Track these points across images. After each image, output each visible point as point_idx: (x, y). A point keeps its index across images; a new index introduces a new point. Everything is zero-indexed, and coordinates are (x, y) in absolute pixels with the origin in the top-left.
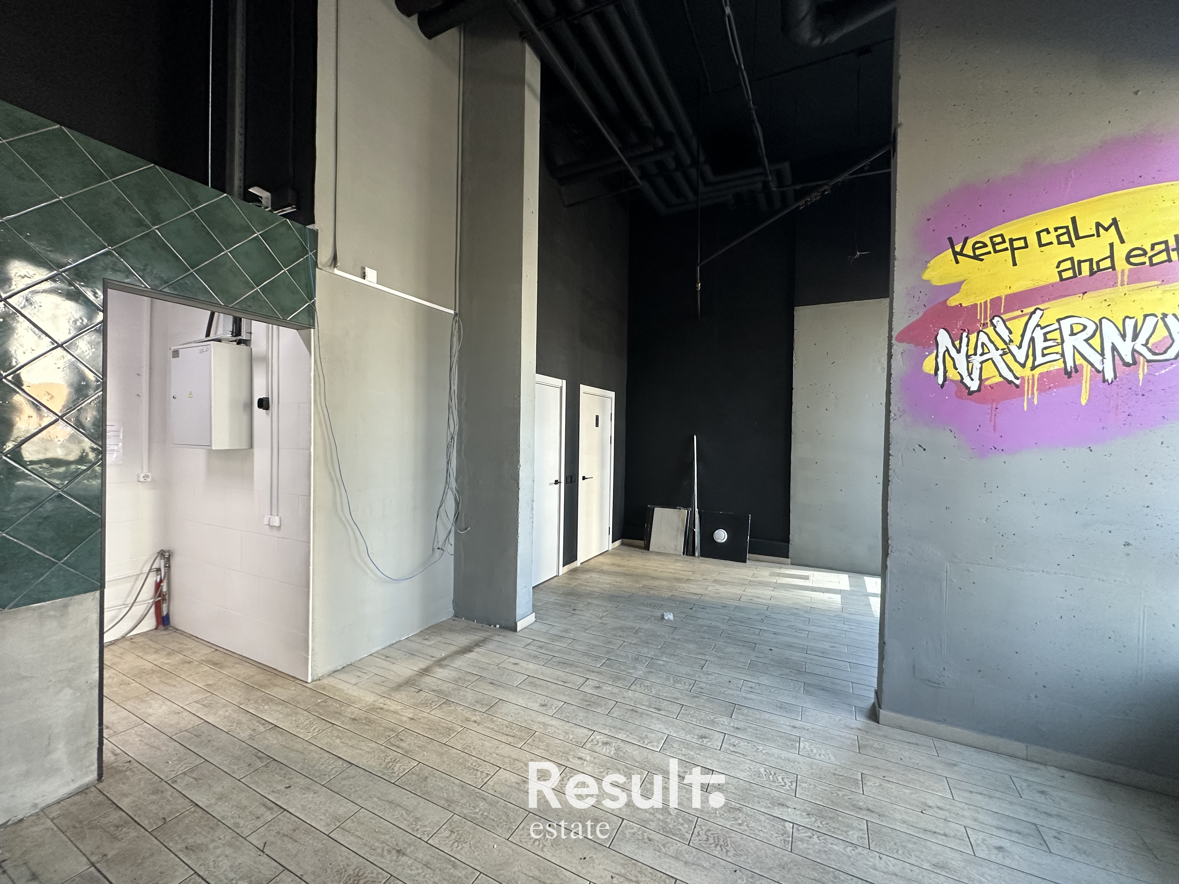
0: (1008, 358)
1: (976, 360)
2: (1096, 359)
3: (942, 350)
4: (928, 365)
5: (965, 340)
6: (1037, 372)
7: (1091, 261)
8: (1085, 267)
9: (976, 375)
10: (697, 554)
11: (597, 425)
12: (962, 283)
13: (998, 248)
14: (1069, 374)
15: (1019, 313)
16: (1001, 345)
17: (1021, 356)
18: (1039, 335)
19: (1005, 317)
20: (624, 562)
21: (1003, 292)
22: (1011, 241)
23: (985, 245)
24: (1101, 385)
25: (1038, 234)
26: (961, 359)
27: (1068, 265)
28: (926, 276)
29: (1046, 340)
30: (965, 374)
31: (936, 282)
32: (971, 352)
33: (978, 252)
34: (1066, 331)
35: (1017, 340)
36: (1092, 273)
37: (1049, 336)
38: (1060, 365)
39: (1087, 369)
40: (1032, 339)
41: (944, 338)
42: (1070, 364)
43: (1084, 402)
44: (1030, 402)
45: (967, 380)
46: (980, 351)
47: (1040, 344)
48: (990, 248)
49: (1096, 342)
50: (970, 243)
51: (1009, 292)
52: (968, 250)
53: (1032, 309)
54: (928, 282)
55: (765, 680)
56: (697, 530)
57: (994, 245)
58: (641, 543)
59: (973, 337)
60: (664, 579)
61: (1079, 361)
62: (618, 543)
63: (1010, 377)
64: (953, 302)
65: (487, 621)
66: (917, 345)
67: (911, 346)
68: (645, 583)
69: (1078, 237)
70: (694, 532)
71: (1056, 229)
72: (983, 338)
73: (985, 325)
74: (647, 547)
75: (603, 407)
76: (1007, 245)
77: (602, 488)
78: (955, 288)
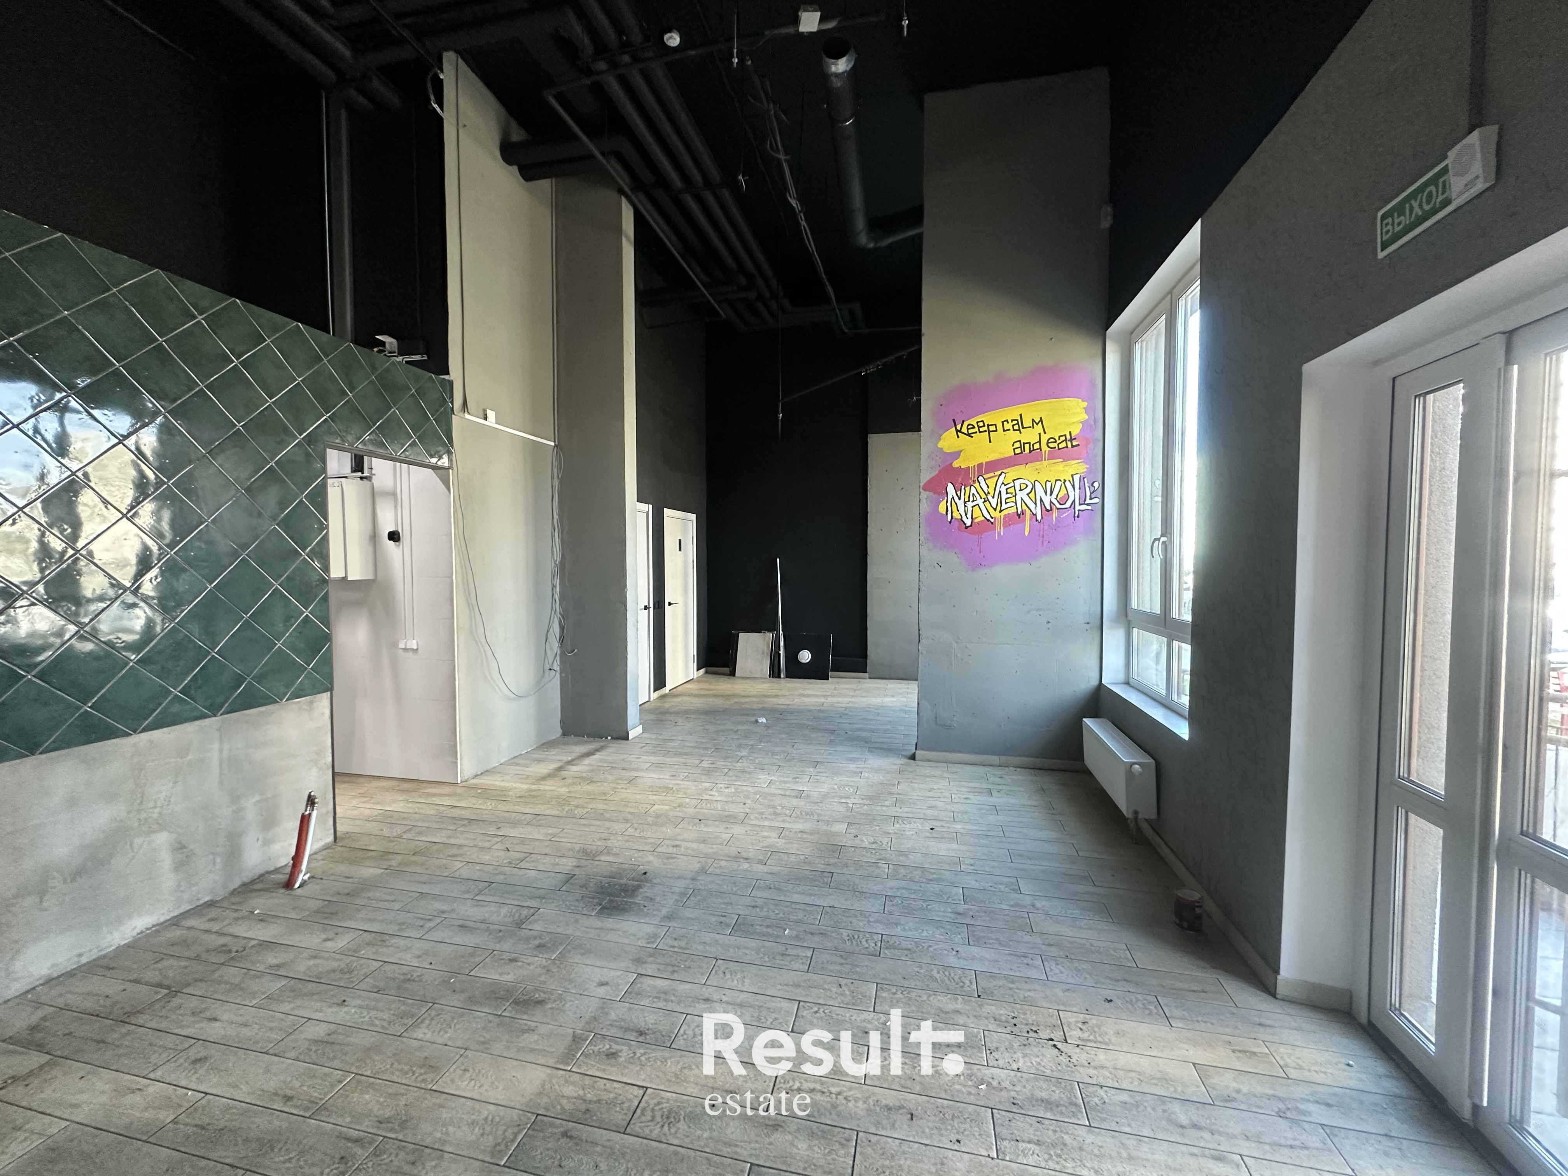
0: (987, 504)
1: (970, 505)
2: (1032, 506)
3: (950, 497)
4: (942, 508)
5: (963, 491)
6: (1003, 513)
7: (1029, 443)
8: (1027, 446)
9: (969, 516)
10: (782, 676)
11: (680, 550)
12: (961, 452)
13: (981, 429)
14: (1019, 516)
15: (992, 474)
16: (984, 496)
17: (994, 502)
18: (1003, 489)
19: (985, 476)
20: (712, 687)
21: (984, 460)
22: (988, 425)
23: (974, 427)
24: (1035, 523)
25: (1003, 422)
26: (960, 503)
27: (1017, 445)
28: (940, 445)
29: (1007, 493)
30: (963, 515)
31: (946, 450)
32: (967, 500)
33: (970, 431)
34: (1018, 488)
35: (991, 491)
36: (1030, 452)
37: (1009, 491)
38: (1014, 510)
39: (1028, 512)
40: (1000, 492)
41: (950, 488)
42: (1020, 510)
43: (1027, 534)
44: (999, 533)
45: (964, 519)
46: (971, 499)
47: (1004, 496)
48: (976, 430)
49: (1032, 495)
50: (966, 424)
51: (988, 460)
52: (964, 430)
53: (999, 472)
54: (941, 449)
55: (840, 748)
56: (782, 652)
57: (979, 427)
58: (727, 670)
59: (968, 489)
60: (753, 696)
61: (1025, 507)
62: (702, 671)
63: (989, 518)
64: (956, 464)
65: (598, 735)
66: (935, 493)
67: (932, 494)
68: (736, 700)
69: (1023, 428)
70: (779, 654)
71: (1012, 421)
72: (973, 490)
73: (974, 481)
74: (733, 673)
75: (685, 529)
76: (986, 428)
77: (686, 614)
78: (957, 455)
